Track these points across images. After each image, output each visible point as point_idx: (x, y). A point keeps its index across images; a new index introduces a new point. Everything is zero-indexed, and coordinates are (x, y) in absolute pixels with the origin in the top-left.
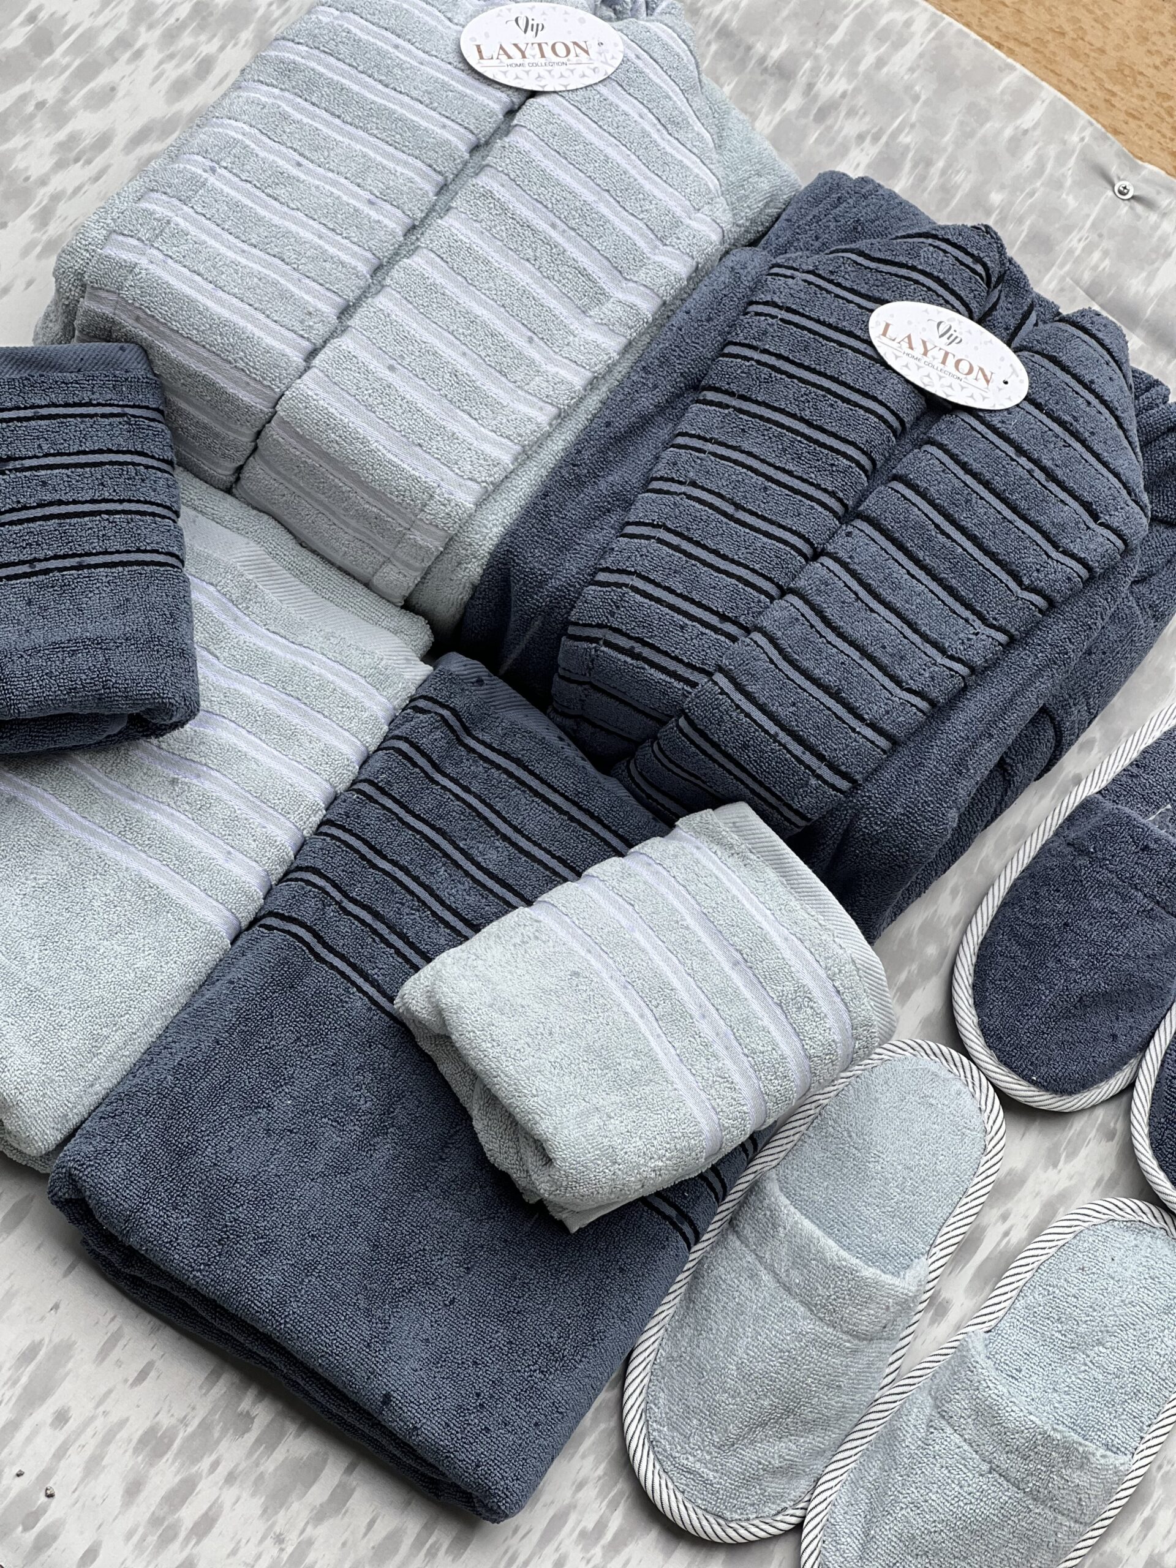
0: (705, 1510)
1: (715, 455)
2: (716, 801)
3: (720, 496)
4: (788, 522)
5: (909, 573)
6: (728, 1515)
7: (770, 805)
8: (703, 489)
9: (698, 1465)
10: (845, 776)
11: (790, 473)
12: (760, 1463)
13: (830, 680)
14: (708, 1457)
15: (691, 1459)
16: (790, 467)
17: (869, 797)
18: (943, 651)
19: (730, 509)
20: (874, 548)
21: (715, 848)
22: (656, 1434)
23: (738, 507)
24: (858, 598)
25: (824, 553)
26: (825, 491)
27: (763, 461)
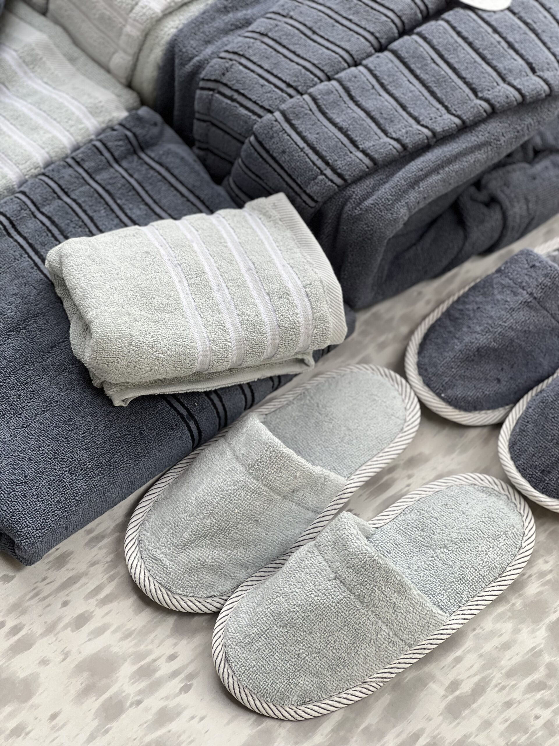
0: (160, 583)
1: (309, 6)
2: (268, 193)
3: (305, 25)
4: (343, 44)
5: (409, 81)
6: (174, 589)
7: (296, 193)
8: (296, 20)
9: (161, 556)
10: (340, 176)
11: (350, 20)
12: (199, 560)
13: (344, 125)
14: (168, 551)
15: (158, 551)
16: (351, 17)
17: (354, 192)
18: (418, 122)
19: (309, 33)
20: (390, 65)
21: (261, 216)
22: (143, 536)
23: (314, 32)
24: (373, 87)
25: (360, 64)
26: (369, 31)
27: (336, 13)
